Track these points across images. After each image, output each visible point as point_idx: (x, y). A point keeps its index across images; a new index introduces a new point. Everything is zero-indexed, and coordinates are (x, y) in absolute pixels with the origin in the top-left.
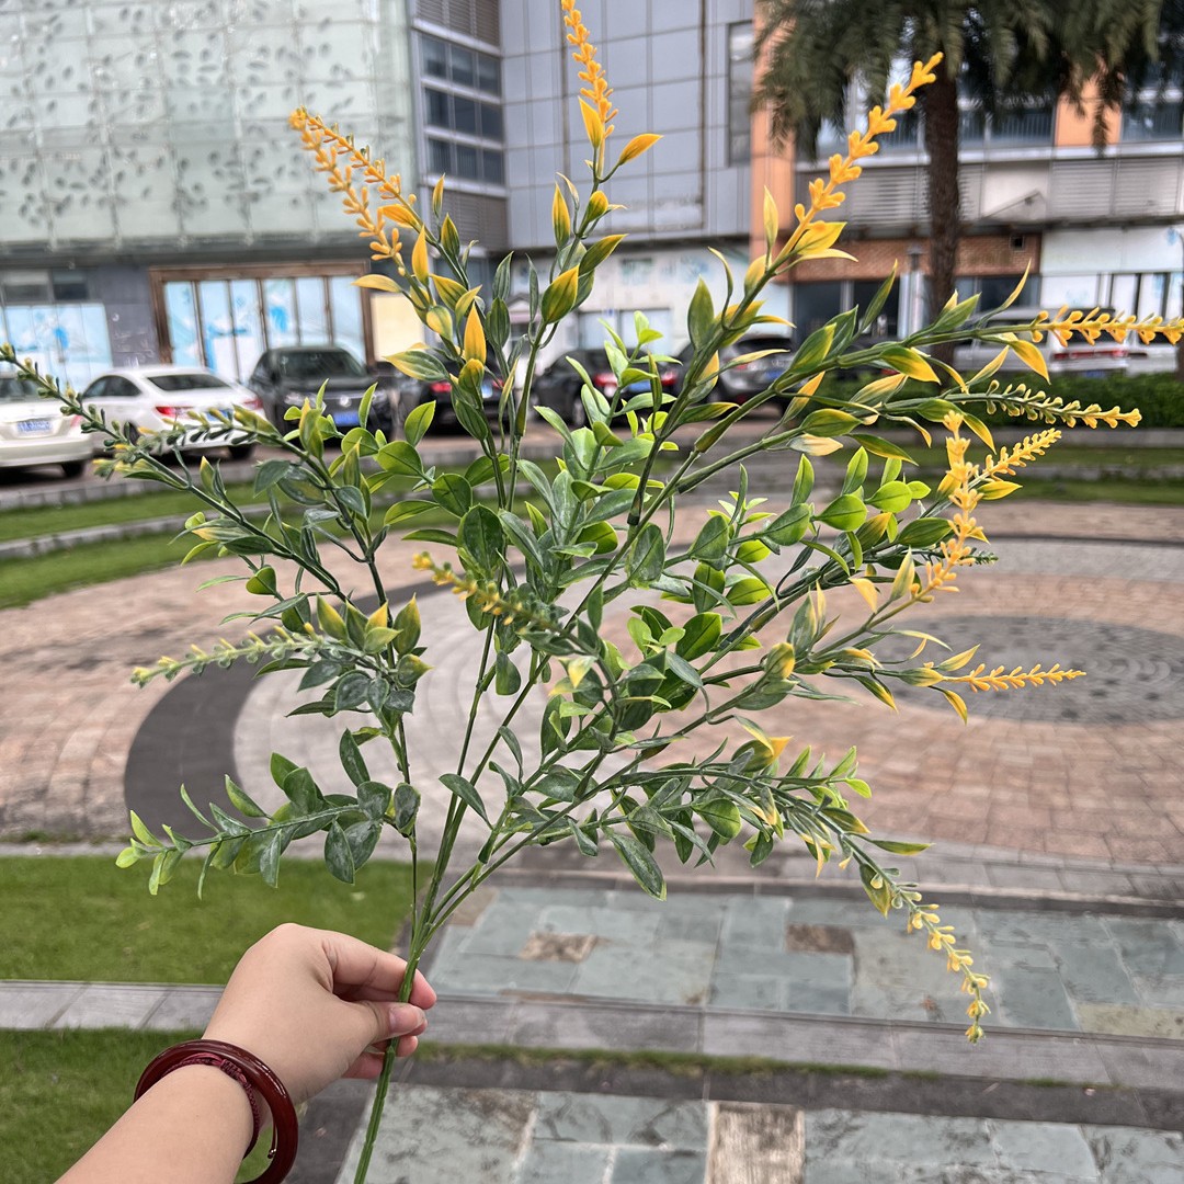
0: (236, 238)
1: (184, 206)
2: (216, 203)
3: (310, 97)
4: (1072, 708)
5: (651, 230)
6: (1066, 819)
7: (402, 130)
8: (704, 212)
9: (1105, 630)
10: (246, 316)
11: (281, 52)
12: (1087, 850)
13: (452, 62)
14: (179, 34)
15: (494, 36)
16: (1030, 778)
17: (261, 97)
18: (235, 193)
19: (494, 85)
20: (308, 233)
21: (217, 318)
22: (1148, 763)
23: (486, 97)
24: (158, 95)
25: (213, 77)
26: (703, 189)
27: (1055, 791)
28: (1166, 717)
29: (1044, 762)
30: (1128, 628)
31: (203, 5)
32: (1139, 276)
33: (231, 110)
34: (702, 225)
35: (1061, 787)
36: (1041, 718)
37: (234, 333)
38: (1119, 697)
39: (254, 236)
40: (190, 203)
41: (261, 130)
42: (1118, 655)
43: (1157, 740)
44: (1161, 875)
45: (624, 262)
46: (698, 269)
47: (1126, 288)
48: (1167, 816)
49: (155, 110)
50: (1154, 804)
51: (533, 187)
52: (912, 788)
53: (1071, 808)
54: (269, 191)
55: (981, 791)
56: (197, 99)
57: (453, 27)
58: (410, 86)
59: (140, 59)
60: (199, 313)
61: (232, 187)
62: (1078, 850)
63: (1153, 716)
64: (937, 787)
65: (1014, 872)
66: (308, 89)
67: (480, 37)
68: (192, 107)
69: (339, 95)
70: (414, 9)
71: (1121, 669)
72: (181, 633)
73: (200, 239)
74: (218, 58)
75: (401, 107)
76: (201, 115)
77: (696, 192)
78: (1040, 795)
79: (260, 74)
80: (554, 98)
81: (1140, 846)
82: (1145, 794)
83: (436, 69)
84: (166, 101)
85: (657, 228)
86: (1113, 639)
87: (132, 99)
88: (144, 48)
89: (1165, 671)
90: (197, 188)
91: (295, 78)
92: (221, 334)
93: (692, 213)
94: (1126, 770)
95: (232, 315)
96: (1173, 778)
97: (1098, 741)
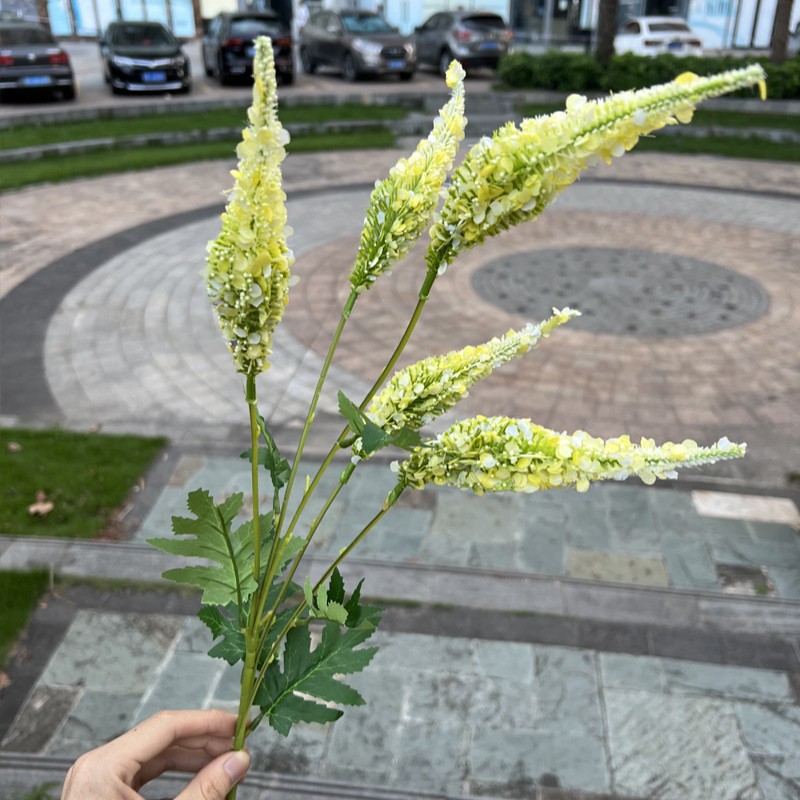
4: (635, 323)
6: (605, 410)
9: (675, 261)
16: (590, 378)
22: (674, 368)
27: (603, 388)
28: (697, 332)
29: (604, 366)
30: (692, 260)
35: (608, 386)
36: (609, 331)
38: (670, 314)
42: (678, 281)
48: (673, 409)
50: (667, 399)
52: (508, 385)
53: (611, 402)
55: (554, 388)
63: (689, 331)
64: (525, 384)
71: (677, 293)
72: (25, 245)
78: (593, 391)
82: (663, 391)
86: (679, 268)
89: (706, 296)
94: (657, 373)
96: (686, 380)
97: (644, 350)
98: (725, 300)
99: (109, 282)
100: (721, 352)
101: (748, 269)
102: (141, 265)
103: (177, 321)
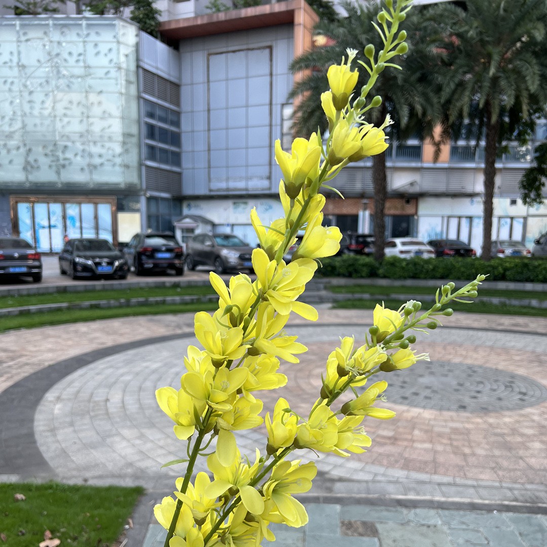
0: (52, 184)
1: (29, 168)
2: (44, 168)
3: (92, 124)
4: (463, 404)
5: (247, 190)
6: (472, 460)
7: (134, 140)
8: (271, 183)
9: (470, 368)
10: (56, 220)
11: (79, 103)
12: (487, 477)
13: (158, 112)
14: (31, 93)
15: (177, 102)
16: (450, 439)
17: (69, 123)
18: (54, 164)
19: (177, 124)
20: (88, 183)
21: (42, 220)
22: (506, 431)
23: (173, 129)
24: (19, 118)
25: (46, 113)
26: (270, 173)
27: (464, 446)
28: (508, 409)
29: (455, 431)
30: (480, 367)
31: (43, 80)
32: (460, 217)
33: (54, 127)
34: (270, 189)
35: (466, 444)
36: (449, 410)
37: (50, 227)
38: (484, 399)
39: (62, 183)
40: (32, 167)
41: (68, 137)
42: (478, 379)
43: (507, 420)
44: (526, 490)
45: (235, 203)
46: (268, 207)
47: (454, 223)
48: (521, 458)
49: (18, 125)
50: (514, 452)
51: (193, 168)
52: (393, 444)
53: (474, 454)
54: (70, 164)
55: (428, 446)
56: (38, 121)
57: (159, 97)
58: (139, 122)
59: (11, 103)
60: (33, 217)
61: (53, 161)
62: (482, 476)
63: (502, 408)
64: (405, 443)
65: (453, 489)
66: (91, 120)
67: (171, 103)
68: (35, 125)
69: (105, 124)
70: (142, 89)
71: (482, 386)
73: (36, 184)
74: (49, 103)
75: (134, 130)
76: (39, 128)
77: (267, 174)
78: (457, 447)
79: (68, 112)
80: (204, 131)
81: (512, 474)
82: (507, 447)
83: (151, 115)
84: (23, 122)
85: (250, 190)
86: (474, 372)
87: (7, 119)
88: (14, 97)
89: (503, 388)
90: (36, 161)
91: (85, 115)
92: (44, 227)
93: (265, 183)
94: (496, 435)
95: (49, 219)
96: (519, 439)
97: (479, 420)
98: (517, 390)
99: (77, 384)
100: (533, 421)
101: (521, 372)
102: (98, 374)
103: (132, 407)
